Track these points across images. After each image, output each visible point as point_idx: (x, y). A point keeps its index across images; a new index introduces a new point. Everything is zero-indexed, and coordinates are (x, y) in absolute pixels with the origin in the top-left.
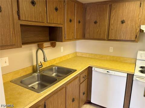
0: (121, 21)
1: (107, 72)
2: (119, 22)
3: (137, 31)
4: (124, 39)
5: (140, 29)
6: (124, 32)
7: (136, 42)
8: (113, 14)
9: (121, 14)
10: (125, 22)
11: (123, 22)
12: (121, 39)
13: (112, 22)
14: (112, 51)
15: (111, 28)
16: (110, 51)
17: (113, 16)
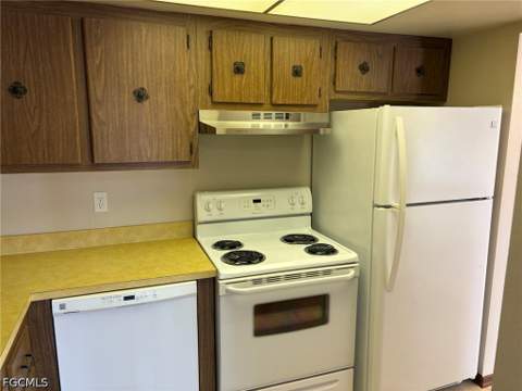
0: (132, 90)
1: (126, 298)
2: (128, 96)
3: (192, 129)
4: (154, 160)
5: (199, 123)
6: (150, 133)
7: (193, 167)
8: (97, 62)
9: (130, 66)
10: (147, 98)
11: (140, 96)
12: (145, 160)
13: (99, 94)
14: (105, 209)
15: (98, 117)
16: (97, 210)
17: (99, 70)
